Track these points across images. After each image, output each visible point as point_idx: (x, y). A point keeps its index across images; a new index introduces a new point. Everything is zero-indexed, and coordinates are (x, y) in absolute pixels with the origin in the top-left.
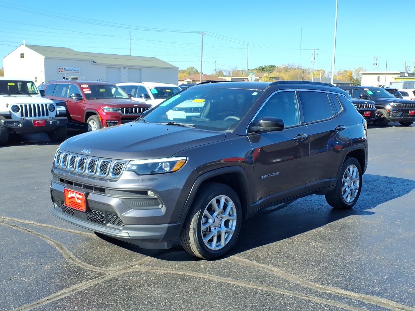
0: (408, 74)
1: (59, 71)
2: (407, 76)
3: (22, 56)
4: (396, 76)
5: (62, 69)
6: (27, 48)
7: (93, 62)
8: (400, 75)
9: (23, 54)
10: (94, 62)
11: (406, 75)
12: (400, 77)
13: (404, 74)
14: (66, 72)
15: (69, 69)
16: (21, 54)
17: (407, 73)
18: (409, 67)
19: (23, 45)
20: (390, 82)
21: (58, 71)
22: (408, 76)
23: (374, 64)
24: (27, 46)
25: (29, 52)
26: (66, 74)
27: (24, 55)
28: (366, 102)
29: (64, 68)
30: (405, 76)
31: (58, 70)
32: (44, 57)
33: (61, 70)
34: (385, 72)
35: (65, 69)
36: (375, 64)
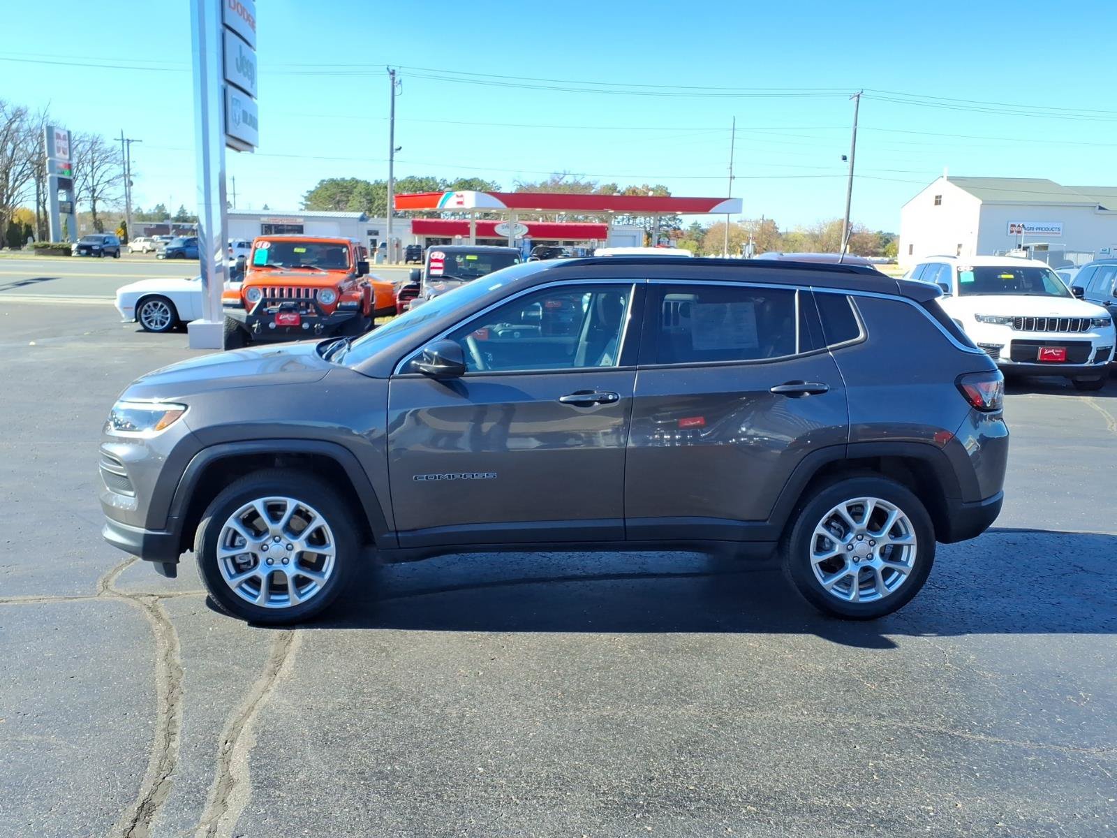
1: (1012, 232)
3: (938, 201)
5: (1019, 226)
6: (950, 184)
7: (1098, 208)
9: (941, 197)
10: (1101, 208)
14: (1025, 233)
15: (1036, 225)
16: (937, 197)
19: (942, 177)
21: (1009, 232)
24: (950, 179)
25: (953, 194)
26: (1025, 236)
27: (943, 199)
29: (1021, 225)
31: (1010, 229)
32: (981, 202)
33: (1017, 229)
35: (1023, 225)
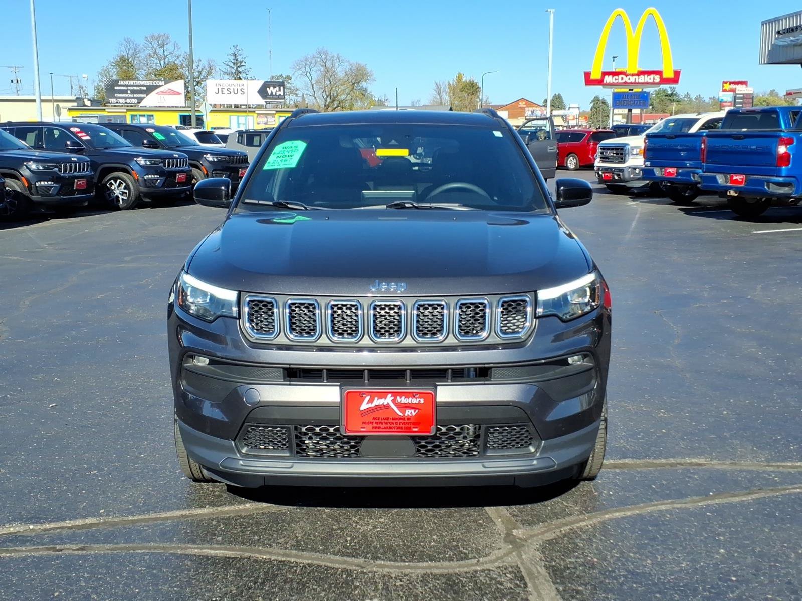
0: (90, 102)
2: (89, 105)
4: (70, 105)
8: (75, 104)
11: (88, 103)
12: (77, 106)
13: (84, 101)
17: (89, 100)
18: (84, 88)
20: (73, 117)
22: (91, 106)
23: (12, 81)
28: (74, 158)
30: (85, 105)
34: (50, 98)
36: (15, 81)
